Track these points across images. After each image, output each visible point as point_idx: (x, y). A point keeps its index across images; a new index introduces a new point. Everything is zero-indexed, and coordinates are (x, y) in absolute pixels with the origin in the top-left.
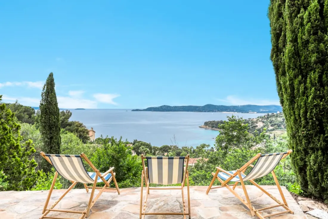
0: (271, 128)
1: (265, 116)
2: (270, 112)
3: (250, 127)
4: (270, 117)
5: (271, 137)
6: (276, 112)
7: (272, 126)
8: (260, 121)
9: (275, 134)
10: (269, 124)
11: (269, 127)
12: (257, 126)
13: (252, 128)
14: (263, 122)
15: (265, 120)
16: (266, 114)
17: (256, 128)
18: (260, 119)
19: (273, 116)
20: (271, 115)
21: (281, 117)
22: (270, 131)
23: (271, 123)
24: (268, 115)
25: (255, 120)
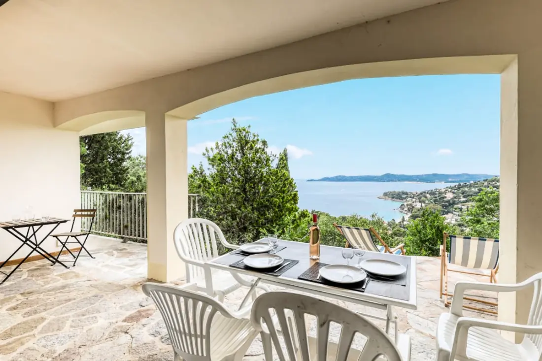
0: (463, 199)
1: (455, 186)
2: (462, 181)
3: (438, 198)
4: (462, 187)
5: (463, 210)
6: (469, 181)
7: (464, 197)
8: (449, 192)
9: (468, 207)
10: (460, 195)
11: (460, 198)
12: (446, 197)
13: (440, 199)
14: (453, 193)
15: (456, 191)
16: (457, 184)
17: (445, 199)
18: (450, 190)
19: (466, 186)
20: (463, 185)
21: (476, 187)
22: (462, 203)
23: (463, 193)
24: (460, 185)
25: (443, 190)
